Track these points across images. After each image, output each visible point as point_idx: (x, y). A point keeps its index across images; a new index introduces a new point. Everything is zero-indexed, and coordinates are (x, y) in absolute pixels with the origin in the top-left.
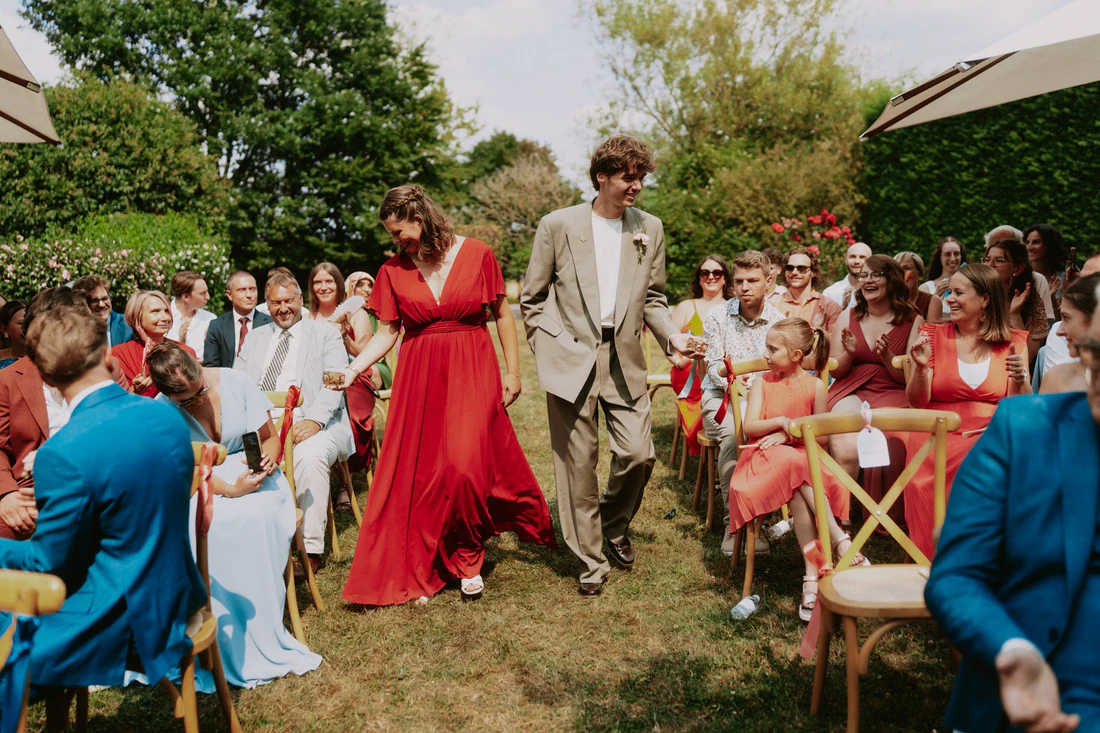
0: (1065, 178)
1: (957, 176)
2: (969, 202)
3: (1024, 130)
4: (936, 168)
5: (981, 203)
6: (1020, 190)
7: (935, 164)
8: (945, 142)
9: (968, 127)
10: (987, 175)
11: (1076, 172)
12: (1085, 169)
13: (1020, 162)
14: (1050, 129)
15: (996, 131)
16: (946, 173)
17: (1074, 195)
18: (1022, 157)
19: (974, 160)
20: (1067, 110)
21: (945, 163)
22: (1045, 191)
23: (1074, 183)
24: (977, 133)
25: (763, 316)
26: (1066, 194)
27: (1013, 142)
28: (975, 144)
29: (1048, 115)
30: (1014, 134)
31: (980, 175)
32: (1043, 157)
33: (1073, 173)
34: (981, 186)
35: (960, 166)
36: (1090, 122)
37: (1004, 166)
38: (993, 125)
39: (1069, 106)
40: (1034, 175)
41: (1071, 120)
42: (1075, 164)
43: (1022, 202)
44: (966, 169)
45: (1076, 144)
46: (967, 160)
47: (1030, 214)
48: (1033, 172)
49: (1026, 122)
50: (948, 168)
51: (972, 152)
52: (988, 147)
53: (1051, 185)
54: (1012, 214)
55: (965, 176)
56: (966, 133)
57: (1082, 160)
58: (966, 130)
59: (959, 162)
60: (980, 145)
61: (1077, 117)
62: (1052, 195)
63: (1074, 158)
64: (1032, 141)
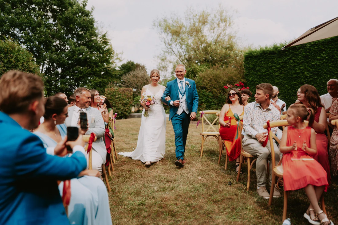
0: (308, 74)
1: (274, 74)
2: (278, 81)
3: (295, 60)
4: (267, 71)
5: (282, 82)
6: (294, 78)
7: (267, 70)
8: (270, 64)
9: (277, 59)
10: (283, 73)
11: (311, 72)
12: (314, 71)
13: (294, 69)
14: (303, 59)
15: (286, 60)
16: (270, 73)
17: (311, 79)
18: (294, 68)
19: (279, 68)
20: (308, 54)
21: (270, 70)
22: (302, 78)
23: (311, 76)
24: (280, 61)
25: (269, 107)
26: (309, 79)
27: (291, 63)
28: (279, 64)
29: (302, 55)
30: (291, 61)
31: (281, 73)
32: (301, 68)
33: (312, 73)
34: (281, 77)
35: (275, 71)
36: (315, 57)
37: (289, 71)
38: (285, 58)
39: (309, 52)
40: (298, 73)
41: (309, 57)
42: (311, 70)
43: (295, 81)
44: (277, 72)
45: (311, 64)
46: (277, 69)
47: (297, 85)
48: (298, 72)
49: (295, 57)
50: (271, 71)
51: (279, 66)
52: (283, 65)
53: (304, 76)
54: (291, 85)
55: (276, 74)
56: (276, 61)
57: (313, 69)
58: (276, 60)
59: (274, 70)
60: (281, 64)
61: (312, 56)
62: (304, 79)
63: (311, 68)
64: (297, 63)
